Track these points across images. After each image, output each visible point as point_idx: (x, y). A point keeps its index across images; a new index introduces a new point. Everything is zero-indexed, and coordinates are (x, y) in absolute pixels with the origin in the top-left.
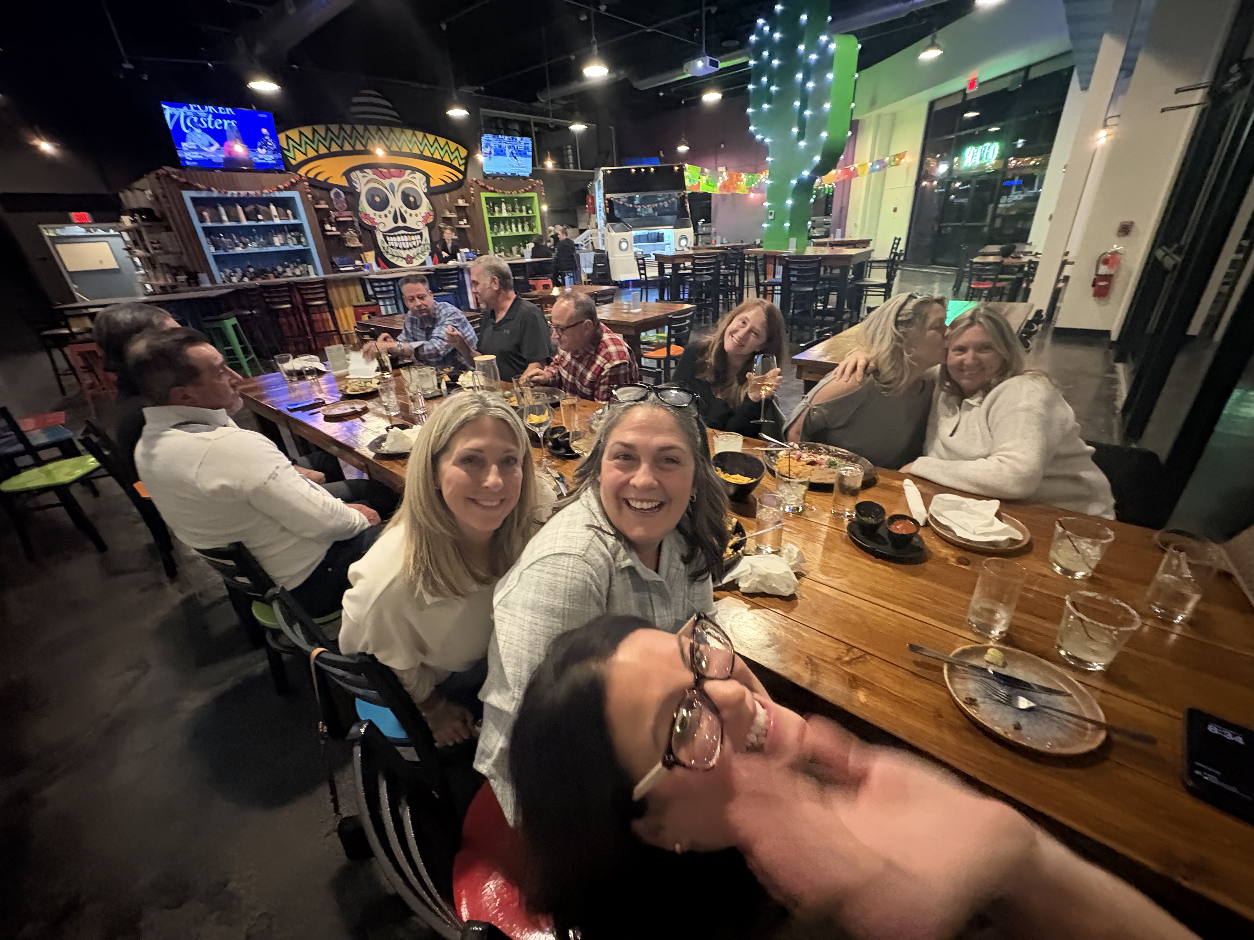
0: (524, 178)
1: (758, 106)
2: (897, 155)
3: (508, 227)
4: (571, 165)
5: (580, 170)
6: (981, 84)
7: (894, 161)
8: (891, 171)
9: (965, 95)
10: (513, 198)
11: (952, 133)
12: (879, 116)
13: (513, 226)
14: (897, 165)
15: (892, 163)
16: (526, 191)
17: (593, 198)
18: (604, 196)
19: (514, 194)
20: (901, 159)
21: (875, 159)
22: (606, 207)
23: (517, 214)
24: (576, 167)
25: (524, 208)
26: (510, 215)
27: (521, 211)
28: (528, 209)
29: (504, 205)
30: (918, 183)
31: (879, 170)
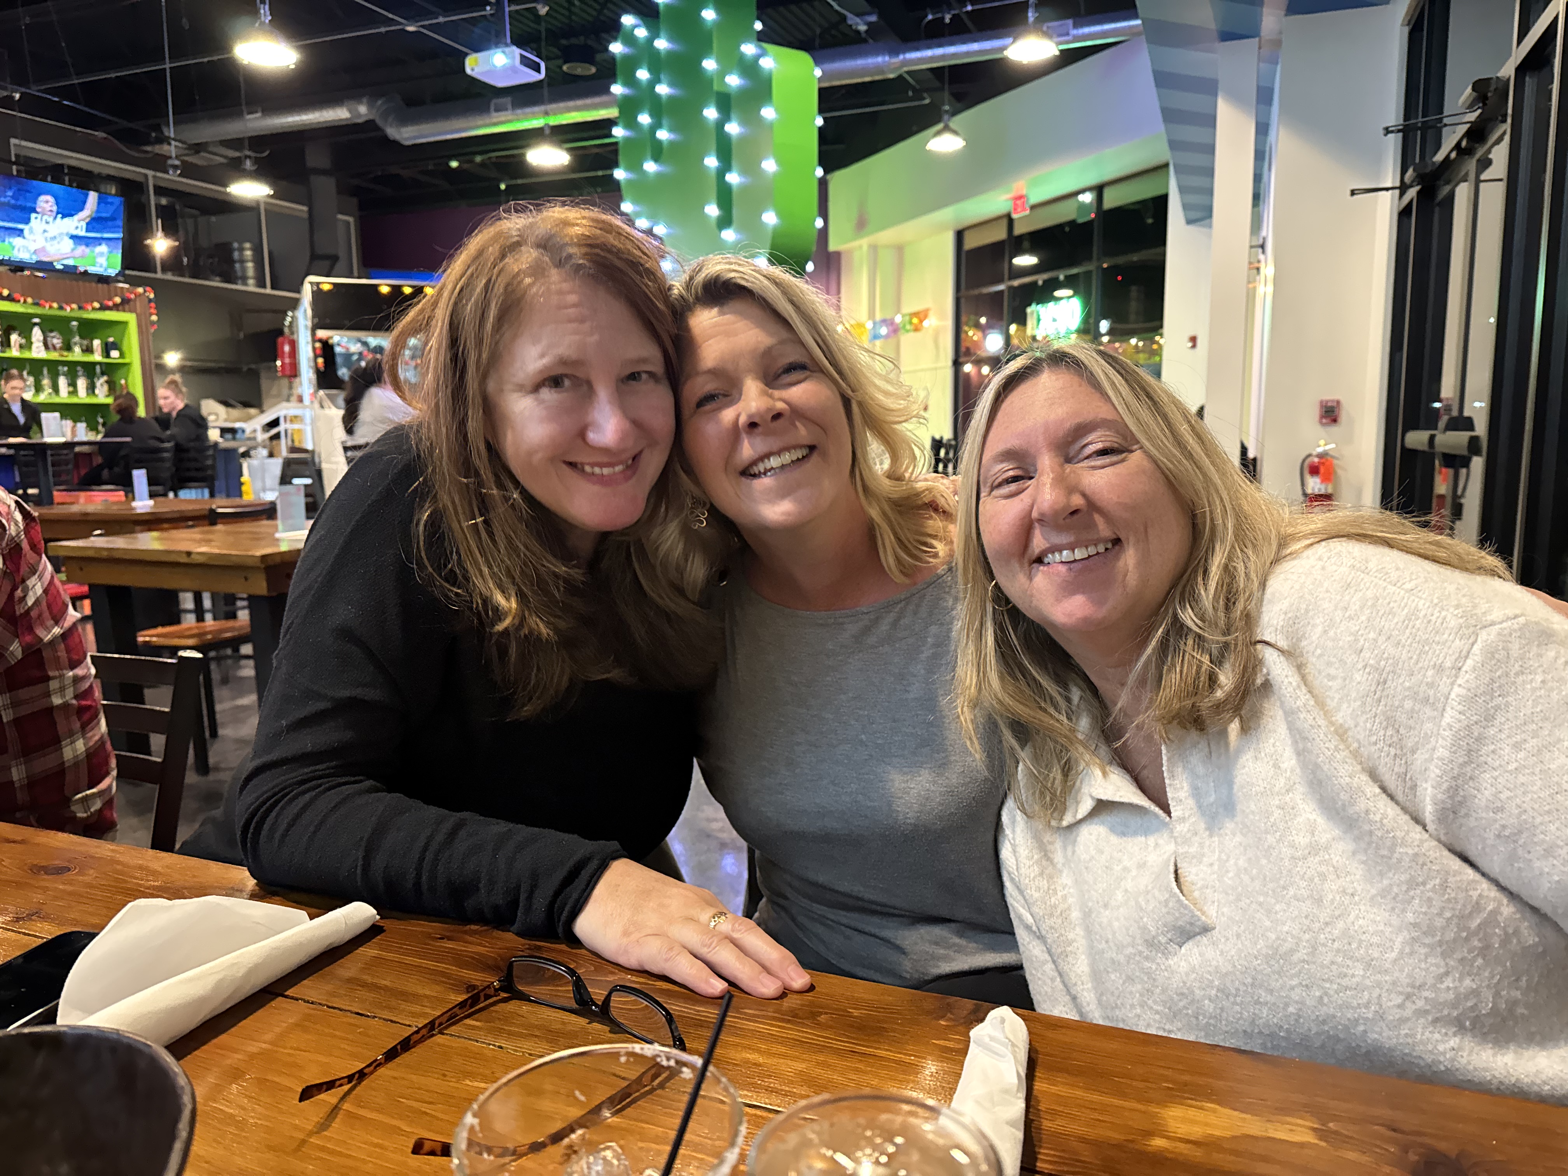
0: (103, 279)
1: (635, 166)
2: (915, 314)
3: (46, 382)
4: (251, 282)
5: (268, 291)
6: (1033, 207)
7: (911, 323)
8: (907, 339)
9: (1010, 221)
10: (69, 320)
11: (1000, 281)
12: (874, 249)
13: (62, 382)
14: (917, 329)
15: (908, 327)
16: (104, 308)
17: (293, 344)
18: (313, 334)
19: (70, 310)
20: (921, 321)
21: (878, 317)
22: (316, 357)
23: (77, 354)
24: (261, 284)
25: (97, 343)
26: (54, 356)
27: (89, 350)
28: (107, 349)
29: (37, 334)
30: (957, 364)
31: (887, 337)
